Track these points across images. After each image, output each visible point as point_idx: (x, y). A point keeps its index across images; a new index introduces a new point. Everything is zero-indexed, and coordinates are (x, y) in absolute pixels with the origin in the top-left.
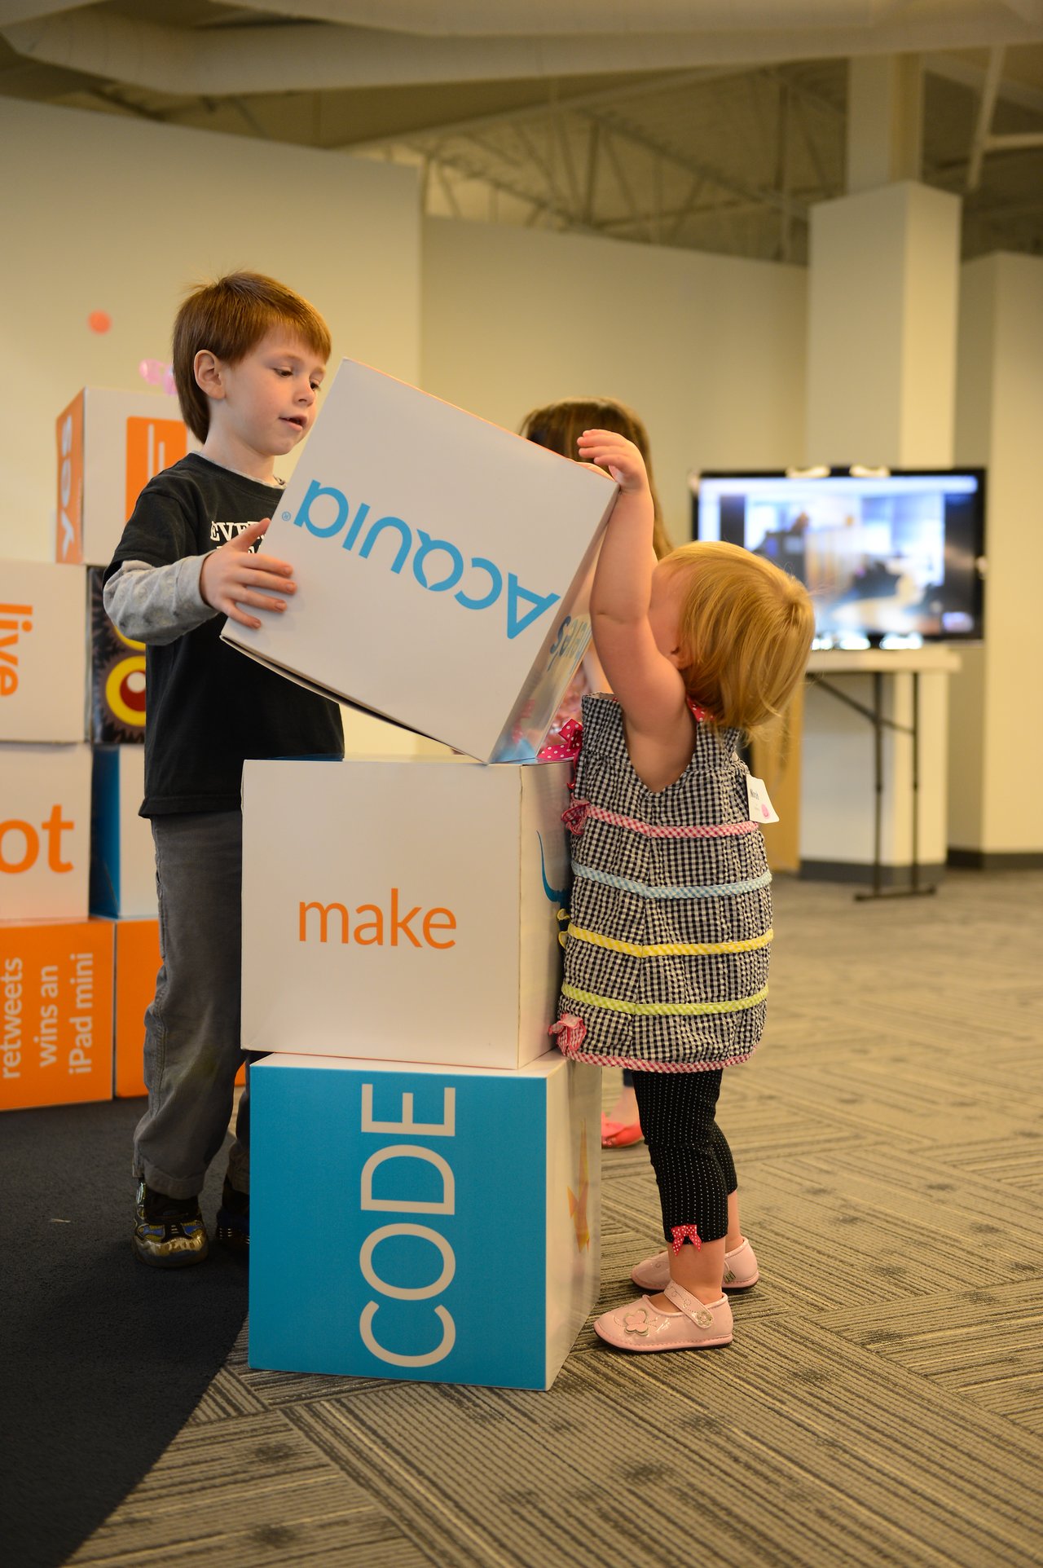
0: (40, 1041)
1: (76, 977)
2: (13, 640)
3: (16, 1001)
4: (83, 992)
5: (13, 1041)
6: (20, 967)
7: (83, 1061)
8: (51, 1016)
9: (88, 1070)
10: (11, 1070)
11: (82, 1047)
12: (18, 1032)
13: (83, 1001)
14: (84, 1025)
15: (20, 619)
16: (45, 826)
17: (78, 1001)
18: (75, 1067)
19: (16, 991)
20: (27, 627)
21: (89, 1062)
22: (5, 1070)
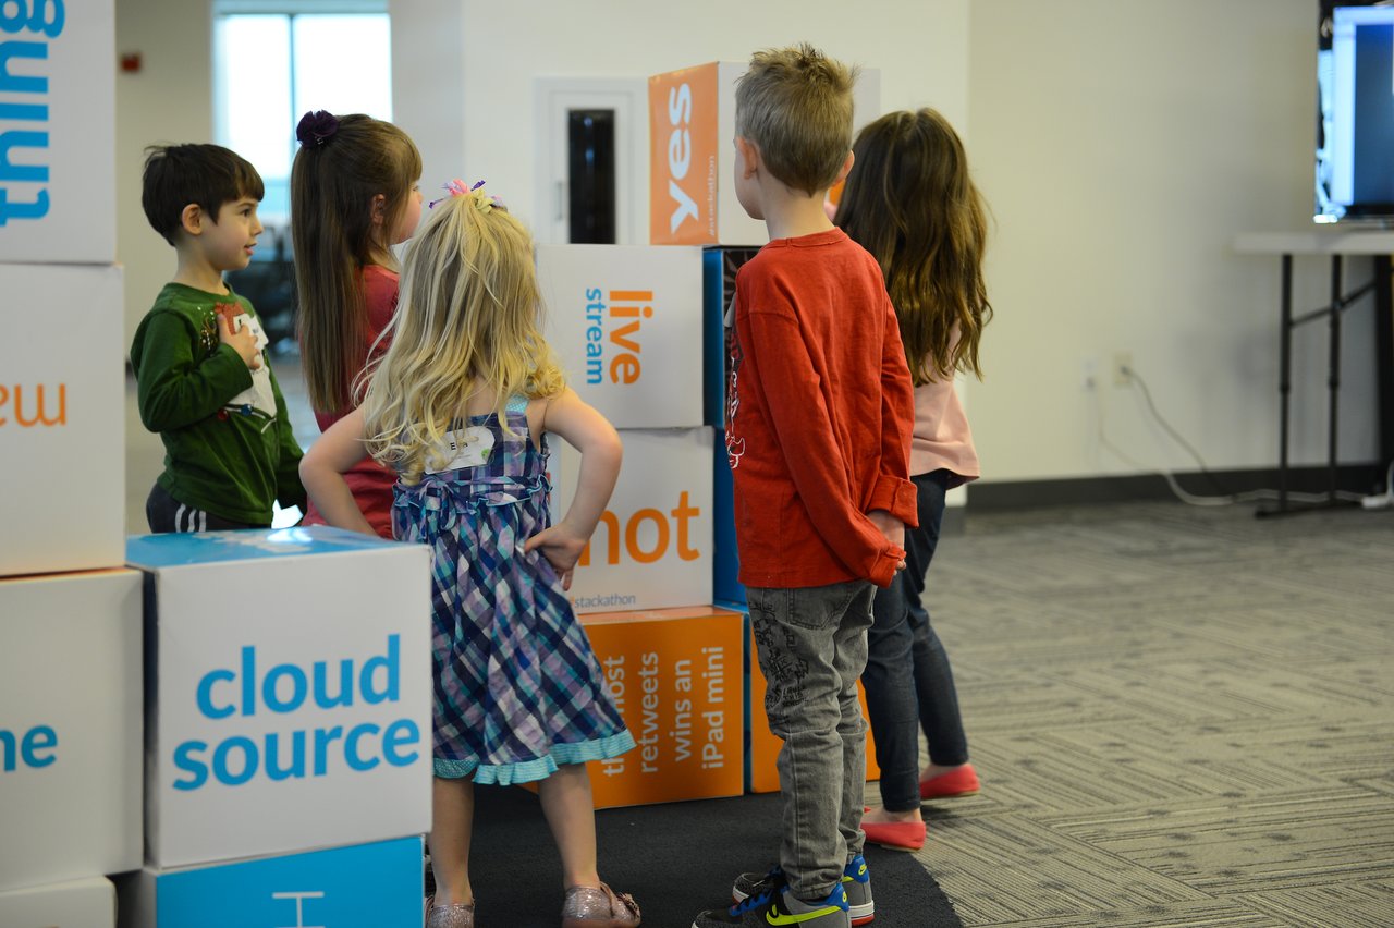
0: (675, 736)
1: (708, 671)
2: (635, 327)
3: (652, 694)
4: (715, 686)
5: (650, 736)
6: (656, 662)
7: (715, 756)
8: (685, 711)
9: (720, 765)
10: (649, 764)
11: (715, 742)
12: (655, 727)
13: (715, 695)
14: (716, 719)
15: (641, 305)
16: (674, 513)
17: (710, 694)
18: (708, 762)
19: (653, 685)
20: (648, 312)
21: (720, 757)
22: (644, 764)
